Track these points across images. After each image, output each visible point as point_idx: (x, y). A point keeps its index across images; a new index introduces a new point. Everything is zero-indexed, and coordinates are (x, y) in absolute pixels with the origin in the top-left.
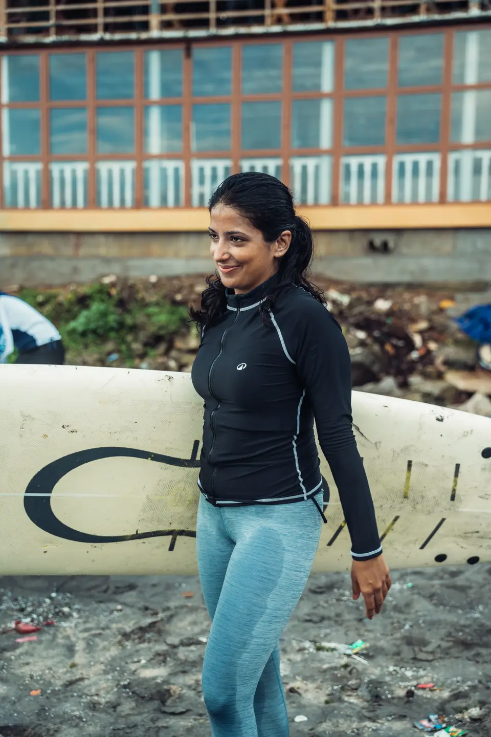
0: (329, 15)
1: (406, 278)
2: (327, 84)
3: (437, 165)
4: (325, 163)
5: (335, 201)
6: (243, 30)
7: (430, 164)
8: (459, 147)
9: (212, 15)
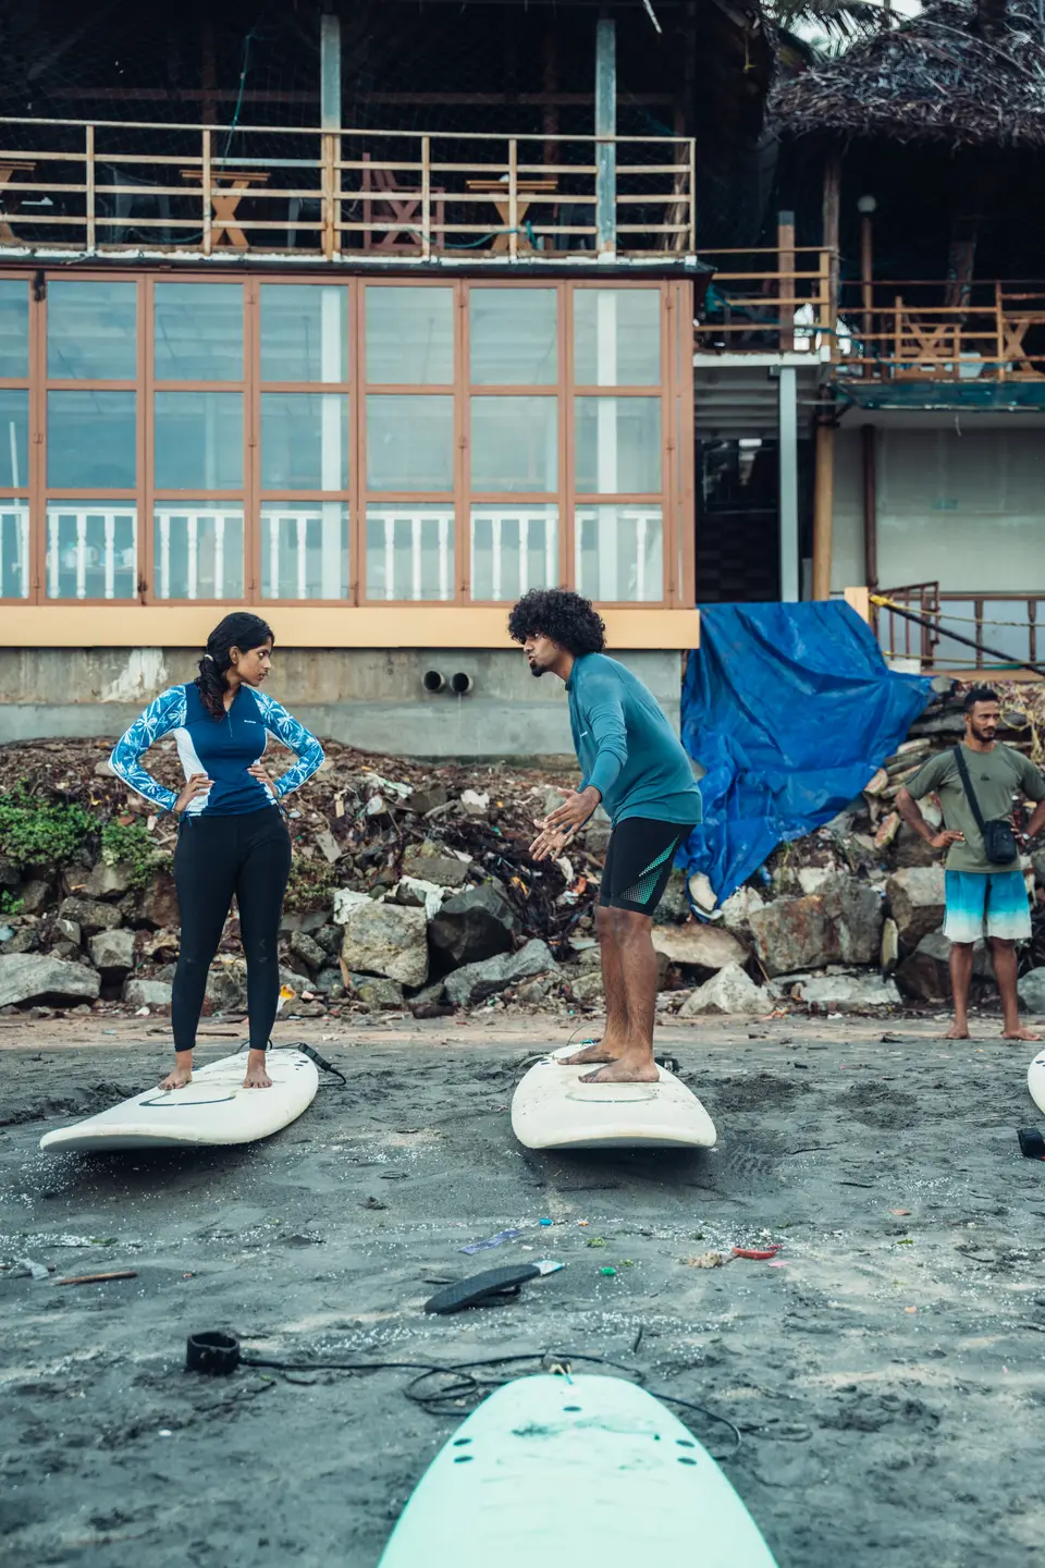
0: (331, 240)
1: (504, 748)
2: (331, 369)
3: (551, 531)
4: (332, 519)
5: (355, 595)
6: (152, 254)
7: (537, 528)
8: (594, 501)
9: (90, 221)
